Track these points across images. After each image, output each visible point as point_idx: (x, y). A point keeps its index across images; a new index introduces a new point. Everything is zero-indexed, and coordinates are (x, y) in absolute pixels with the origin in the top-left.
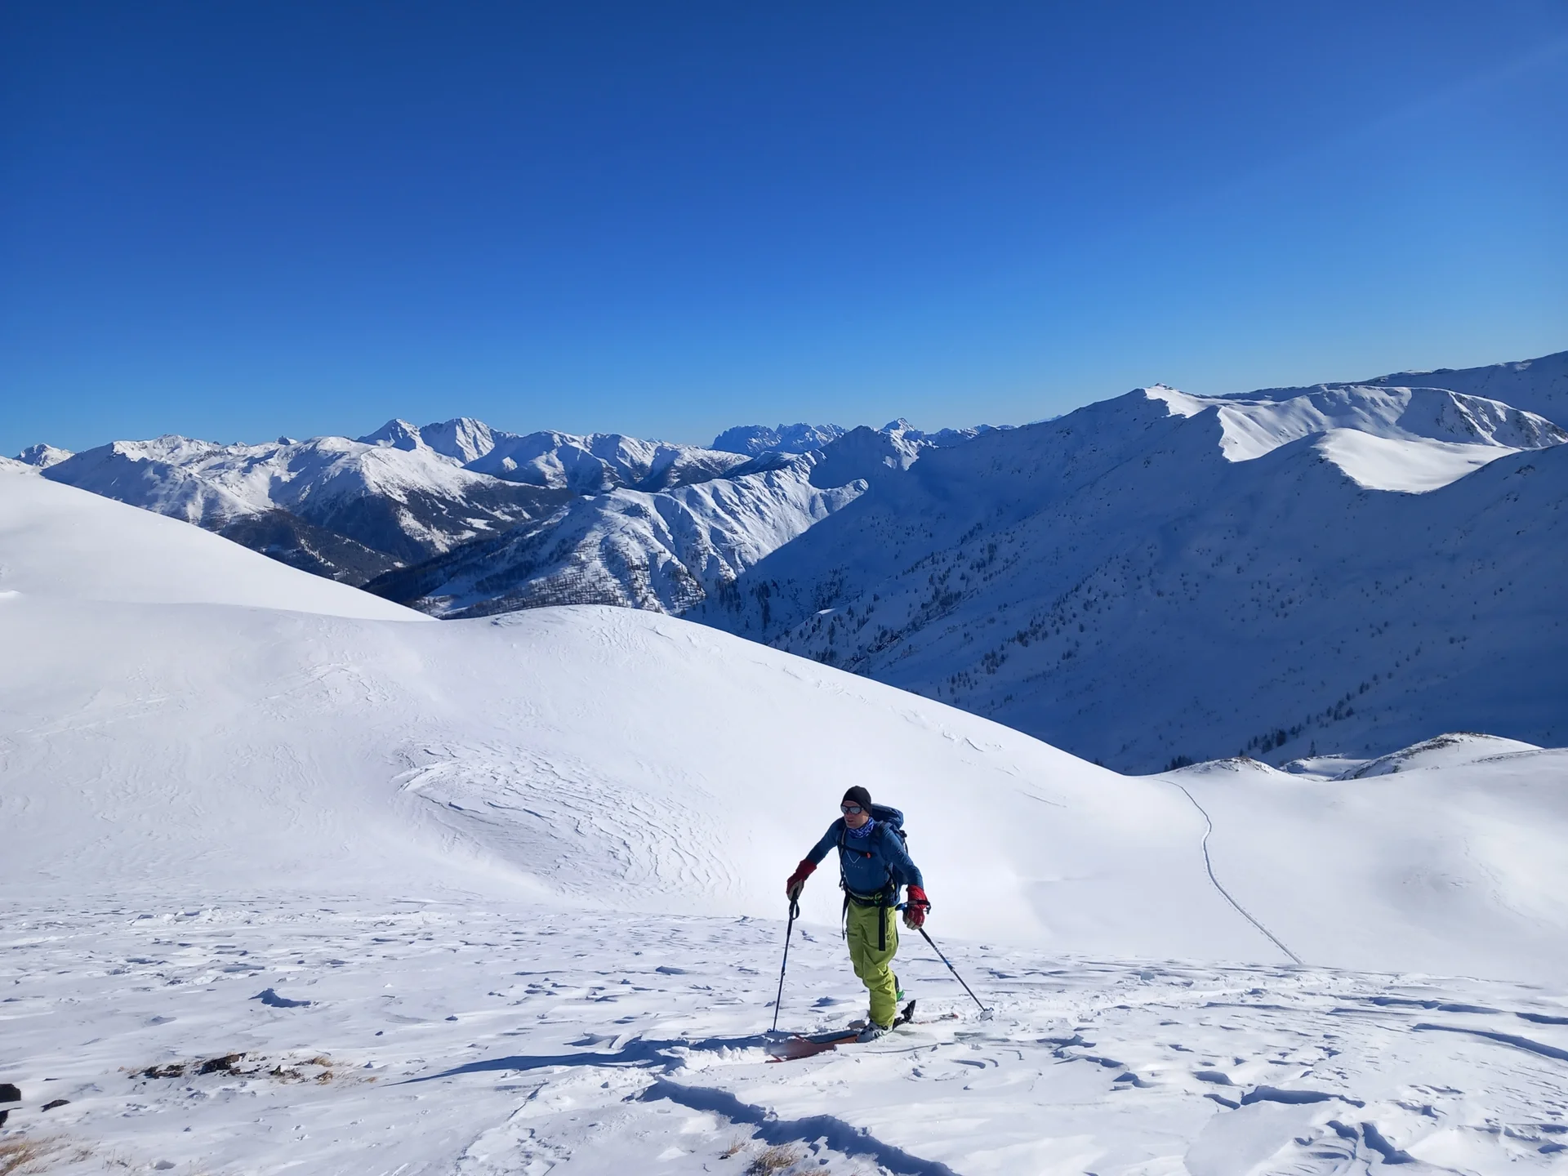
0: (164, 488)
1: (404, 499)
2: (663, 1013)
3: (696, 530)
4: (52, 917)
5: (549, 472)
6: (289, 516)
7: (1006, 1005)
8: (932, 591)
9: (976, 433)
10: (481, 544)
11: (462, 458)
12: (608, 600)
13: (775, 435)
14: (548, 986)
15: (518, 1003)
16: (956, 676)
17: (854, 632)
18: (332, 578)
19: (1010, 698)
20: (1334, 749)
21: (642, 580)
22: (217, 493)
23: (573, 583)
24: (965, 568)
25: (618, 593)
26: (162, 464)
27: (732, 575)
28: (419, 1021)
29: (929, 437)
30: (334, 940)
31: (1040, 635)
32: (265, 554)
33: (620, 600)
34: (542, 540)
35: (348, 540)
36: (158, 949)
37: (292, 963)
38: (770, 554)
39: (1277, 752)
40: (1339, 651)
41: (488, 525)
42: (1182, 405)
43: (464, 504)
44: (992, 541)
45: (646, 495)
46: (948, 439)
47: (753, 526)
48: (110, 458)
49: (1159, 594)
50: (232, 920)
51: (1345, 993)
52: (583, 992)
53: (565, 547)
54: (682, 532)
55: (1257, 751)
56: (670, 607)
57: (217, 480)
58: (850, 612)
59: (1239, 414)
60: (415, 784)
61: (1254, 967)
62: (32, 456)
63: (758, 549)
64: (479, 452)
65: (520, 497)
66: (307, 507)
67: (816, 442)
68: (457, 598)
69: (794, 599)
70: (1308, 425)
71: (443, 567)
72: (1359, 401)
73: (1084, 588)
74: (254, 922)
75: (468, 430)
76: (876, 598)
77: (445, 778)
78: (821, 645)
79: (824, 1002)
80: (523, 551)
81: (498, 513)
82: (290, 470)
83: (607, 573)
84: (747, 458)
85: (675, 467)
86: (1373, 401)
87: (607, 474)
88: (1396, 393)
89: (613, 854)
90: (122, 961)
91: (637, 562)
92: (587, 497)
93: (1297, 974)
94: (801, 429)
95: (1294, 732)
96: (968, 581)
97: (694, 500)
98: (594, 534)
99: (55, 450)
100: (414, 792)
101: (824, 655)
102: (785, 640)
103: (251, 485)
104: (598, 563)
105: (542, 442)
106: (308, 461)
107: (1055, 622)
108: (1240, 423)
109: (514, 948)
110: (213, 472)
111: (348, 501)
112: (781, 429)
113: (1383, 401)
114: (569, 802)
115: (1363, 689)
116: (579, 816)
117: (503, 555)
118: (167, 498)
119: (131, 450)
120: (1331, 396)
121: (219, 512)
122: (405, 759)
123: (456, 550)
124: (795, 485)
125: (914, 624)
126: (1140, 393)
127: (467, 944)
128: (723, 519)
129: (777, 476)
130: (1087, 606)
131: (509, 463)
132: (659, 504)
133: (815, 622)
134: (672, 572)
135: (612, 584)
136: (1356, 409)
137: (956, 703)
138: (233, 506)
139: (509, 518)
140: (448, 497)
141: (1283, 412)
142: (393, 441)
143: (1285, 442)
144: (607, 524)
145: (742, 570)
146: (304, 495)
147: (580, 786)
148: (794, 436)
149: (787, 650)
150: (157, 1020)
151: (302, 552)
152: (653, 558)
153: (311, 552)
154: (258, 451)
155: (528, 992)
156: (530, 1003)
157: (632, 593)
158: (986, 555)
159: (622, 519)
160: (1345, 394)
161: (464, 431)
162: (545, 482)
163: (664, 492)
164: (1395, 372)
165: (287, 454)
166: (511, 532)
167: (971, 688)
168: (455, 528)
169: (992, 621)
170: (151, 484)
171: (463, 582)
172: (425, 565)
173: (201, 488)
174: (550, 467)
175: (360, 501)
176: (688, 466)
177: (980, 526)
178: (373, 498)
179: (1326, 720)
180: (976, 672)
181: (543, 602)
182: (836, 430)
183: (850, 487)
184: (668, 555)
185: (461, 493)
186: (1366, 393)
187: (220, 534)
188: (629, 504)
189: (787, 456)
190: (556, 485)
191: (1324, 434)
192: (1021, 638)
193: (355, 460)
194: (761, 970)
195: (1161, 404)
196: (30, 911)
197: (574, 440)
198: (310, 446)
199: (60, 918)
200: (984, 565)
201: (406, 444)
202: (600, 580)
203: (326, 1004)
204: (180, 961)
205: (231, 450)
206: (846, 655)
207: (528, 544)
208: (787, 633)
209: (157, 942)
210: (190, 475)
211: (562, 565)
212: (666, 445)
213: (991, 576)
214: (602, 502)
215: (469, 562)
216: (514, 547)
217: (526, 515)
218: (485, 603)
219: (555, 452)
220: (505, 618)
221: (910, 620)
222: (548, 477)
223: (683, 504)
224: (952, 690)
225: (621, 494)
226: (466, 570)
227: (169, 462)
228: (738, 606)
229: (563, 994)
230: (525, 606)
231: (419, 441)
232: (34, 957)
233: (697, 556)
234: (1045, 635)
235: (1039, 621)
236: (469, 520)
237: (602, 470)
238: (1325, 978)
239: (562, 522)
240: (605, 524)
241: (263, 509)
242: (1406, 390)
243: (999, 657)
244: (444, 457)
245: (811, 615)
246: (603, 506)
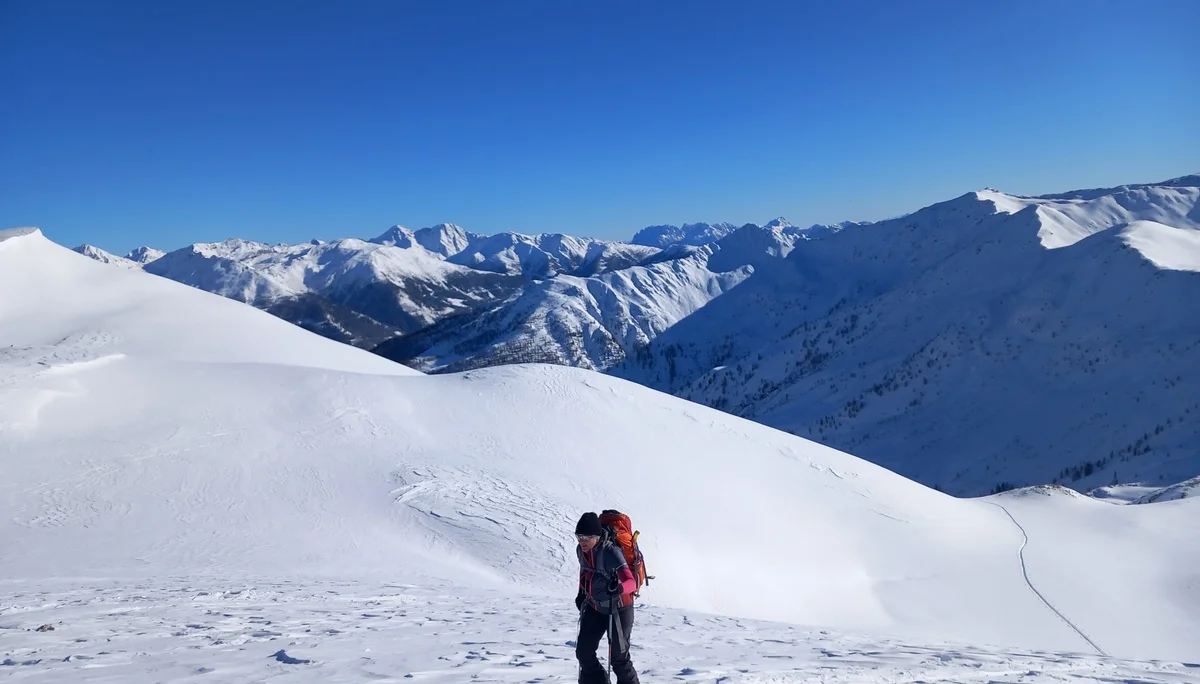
0: (228, 278)
1: (402, 285)
2: (564, 677)
3: (619, 305)
4: (140, 592)
5: (508, 263)
6: (319, 297)
7: (826, 677)
8: (805, 353)
9: (840, 228)
10: (458, 317)
11: (444, 252)
12: (551, 359)
13: (681, 232)
14: (483, 654)
15: (459, 665)
16: (824, 420)
17: (742, 384)
18: (349, 343)
19: (867, 437)
20: (1135, 478)
21: (577, 344)
22: (266, 281)
23: (526, 346)
24: (832, 334)
25: (559, 354)
26: (227, 260)
27: (646, 340)
28: (385, 677)
29: (804, 232)
30: (334, 614)
31: (892, 386)
32: (301, 326)
33: (561, 359)
34: (503, 314)
35: (362, 315)
36: (210, 618)
37: (302, 631)
38: (676, 324)
39: (1085, 480)
40: (1138, 400)
41: (463, 303)
42: (1006, 205)
43: (446, 288)
44: (854, 312)
45: (581, 279)
46: (819, 232)
47: (663, 302)
48: (191, 256)
49: (988, 354)
50: (262, 599)
51: (1107, 676)
52: (508, 659)
53: (519, 320)
54: (608, 307)
55: (1068, 479)
56: (598, 364)
57: (266, 271)
58: (739, 369)
59: (1054, 211)
60: (406, 497)
61: (1038, 654)
62: (137, 256)
63: (666, 320)
64: (457, 249)
65: (487, 282)
66: (331, 292)
67: (712, 237)
68: (440, 358)
69: (695, 358)
70: (1113, 219)
71: (430, 335)
72: (1156, 199)
73: (928, 350)
74: (278, 599)
75: (449, 233)
76: (760, 358)
77: (428, 494)
78: (716, 394)
79: (686, 672)
80: (489, 323)
81: (470, 294)
82: (319, 263)
83: (551, 339)
84: (659, 250)
85: (603, 258)
86: (1167, 198)
87: (551, 264)
88: (1187, 192)
89: (552, 553)
90: (183, 626)
91: (574, 331)
92: (536, 282)
93: (1070, 660)
94: (700, 227)
95: (1099, 464)
96: (834, 344)
97: (617, 282)
98: (542, 309)
99: (153, 251)
100: (405, 503)
101: (718, 402)
102: (687, 391)
103: (292, 275)
104: (544, 331)
105: (503, 241)
106: (333, 257)
107: (904, 377)
108: (1055, 218)
109: (464, 624)
110: (263, 265)
111: (362, 286)
112: (685, 227)
113: (1176, 198)
114: (518, 512)
115: (1158, 430)
116: (527, 524)
117: (474, 326)
118: (230, 285)
119: (205, 250)
120: (1131, 194)
121: (267, 295)
122: (399, 479)
123: (440, 322)
124: (696, 270)
125: (790, 379)
126: (972, 196)
127: (430, 620)
128: (639, 297)
129: (682, 263)
130: (930, 364)
131: (479, 257)
132: (591, 286)
133: (711, 377)
134: (600, 338)
135: (555, 347)
136: (1154, 205)
137: (824, 440)
138: (277, 290)
139: (478, 298)
140: (434, 283)
141: (1091, 208)
142: (395, 242)
143: (1093, 232)
144: (551, 301)
145: (654, 336)
146: (330, 282)
147: (527, 501)
148: (695, 232)
149: (689, 399)
150: (202, 670)
151: (328, 324)
152: (586, 327)
153: (335, 324)
154: (296, 250)
155: (468, 657)
156: (467, 666)
157: (570, 354)
158: (849, 324)
159: (562, 298)
160: (1144, 193)
161: (446, 233)
162: (505, 270)
163: (594, 277)
164: (1186, 175)
165: (317, 252)
166: (480, 308)
167: (836, 428)
168: (440, 306)
169: (853, 375)
170: (219, 275)
171: (445, 346)
172: (418, 332)
173: (254, 277)
174: (509, 259)
175: (370, 286)
176: (613, 257)
177: (844, 301)
178: (379, 284)
179: (1126, 455)
180: (840, 415)
181: (503, 361)
182: (729, 228)
183: (740, 271)
184: (597, 324)
185: (443, 279)
186: (1161, 192)
187: (268, 312)
188: (567, 287)
189: (690, 248)
190: (514, 273)
191: (1127, 225)
192: (877, 389)
193: (366, 256)
194: (645, 645)
195: (990, 204)
196: (126, 587)
197: (527, 239)
198: (334, 246)
199: (143, 593)
200: (847, 331)
201: (404, 244)
202: (545, 345)
203: (321, 662)
204: (224, 627)
205: (276, 249)
206: (735, 402)
207: (492, 318)
208: (689, 384)
209: (209, 613)
210: (247, 268)
211: (517, 333)
212: (597, 241)
213: (852, 340)
214: (548, 285)
215: (450, 331)
216: (482, 319)
217: (491, 296)
218: (460, 362)
219: (513, 248)
220: (473, 373)
221: (787, 375)
222: (507, 267)
223: (609, 286)
224: (821, 430)
225: (562, 279)
226: (447, 337)
227: (232, 258)
228: (651, 364)
229: (492, 660)
230: (489, 364)
231: (414, 241)
232: (122, 622)
233: (620, 325)
234: (896, 387)
235: (891, 376)
236: (450, 299)
237: (547, 261)
238: (1094, 663)
239: (517, 301)
240: (549, 302)
241: (299, 292)
242: (1193, 189)
243: (859, 404)
244: (432, 253)
245: (708, 370)
246: (548, 288)
